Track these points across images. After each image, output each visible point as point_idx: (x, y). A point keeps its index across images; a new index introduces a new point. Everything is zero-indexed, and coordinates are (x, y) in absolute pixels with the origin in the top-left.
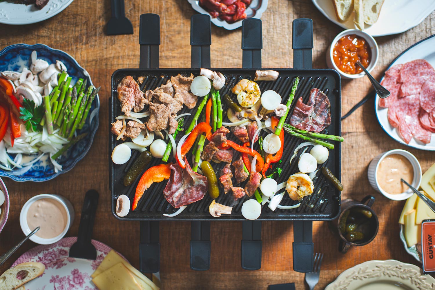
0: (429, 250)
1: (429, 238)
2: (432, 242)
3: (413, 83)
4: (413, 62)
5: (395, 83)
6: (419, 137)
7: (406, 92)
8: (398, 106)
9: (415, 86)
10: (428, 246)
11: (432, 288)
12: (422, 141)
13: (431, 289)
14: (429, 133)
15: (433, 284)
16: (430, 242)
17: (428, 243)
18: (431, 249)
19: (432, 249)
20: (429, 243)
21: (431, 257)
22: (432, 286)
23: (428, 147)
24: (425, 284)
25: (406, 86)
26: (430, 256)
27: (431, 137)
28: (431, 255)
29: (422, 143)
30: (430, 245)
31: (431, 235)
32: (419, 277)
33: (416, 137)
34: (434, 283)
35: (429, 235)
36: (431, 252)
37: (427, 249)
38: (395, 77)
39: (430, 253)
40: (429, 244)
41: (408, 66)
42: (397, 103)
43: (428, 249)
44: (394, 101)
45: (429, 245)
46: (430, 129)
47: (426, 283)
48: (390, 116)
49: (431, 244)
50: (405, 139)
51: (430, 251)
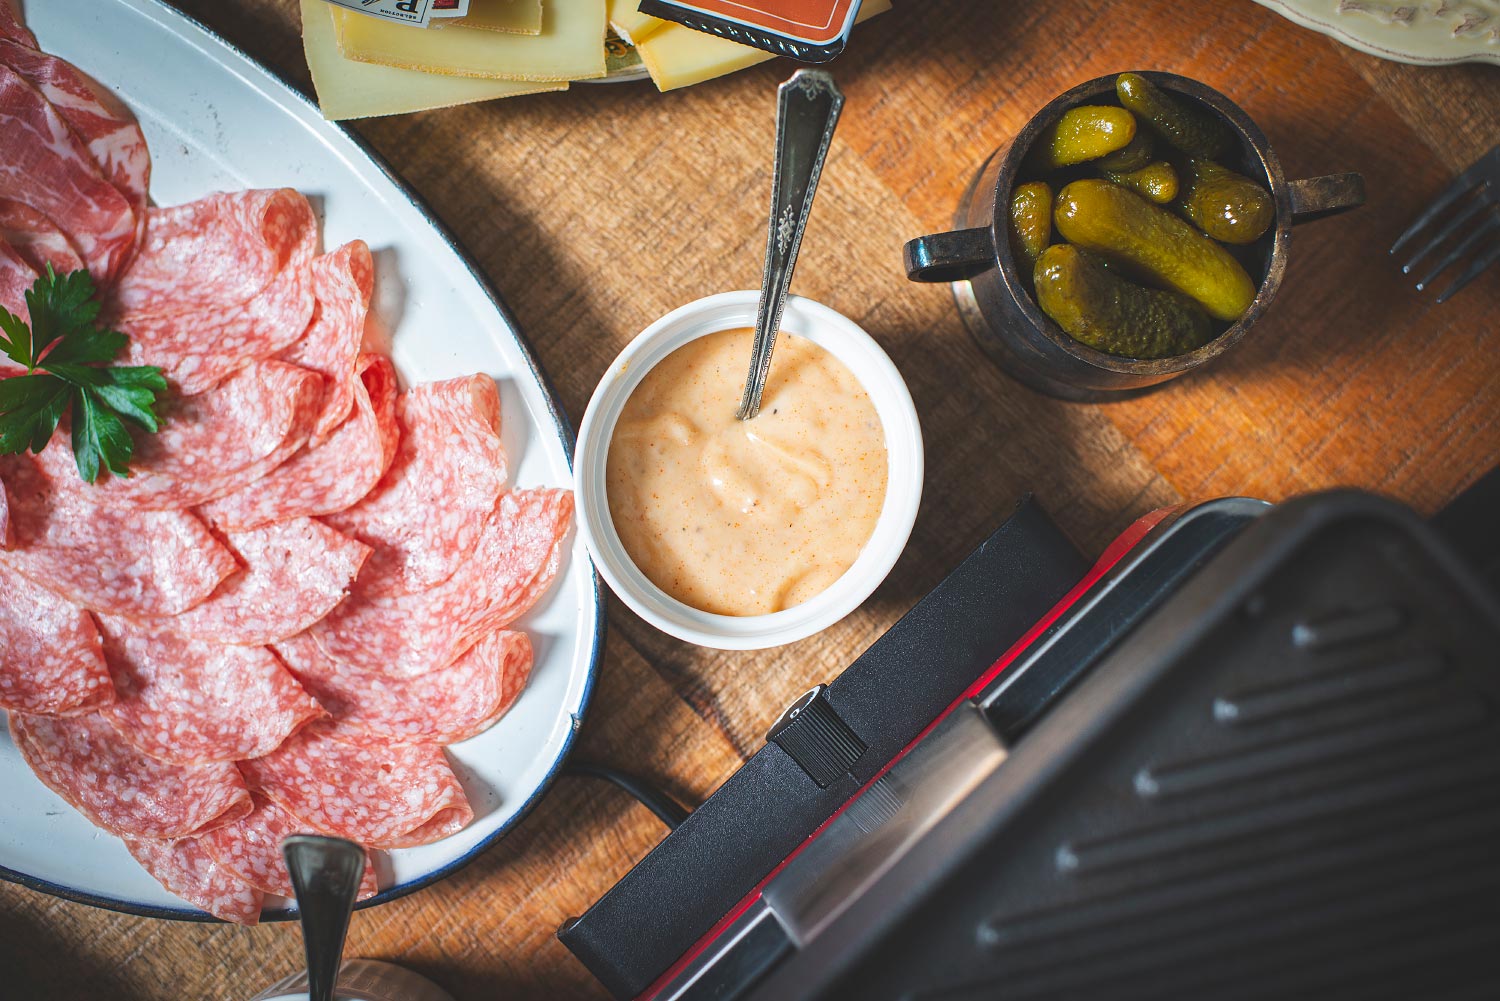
3: (192, 683)
4: (72, 794)
5: (269, 814)
6: (490, 455)
7: (273, 704)
8: (387, 680)
9: (201, 660)
12: (495, 423)
14: (416, 407)
23: (507, 356)
25: (242, 724)
27: (437, 387)
29: (507, 412)
33: (502, 475)
38: (237, 849)
41: (120, 808)
42: (375, 696)
44: (379, 728)
46: (389, 409)
48: (482, 712)
50: (558, 536)
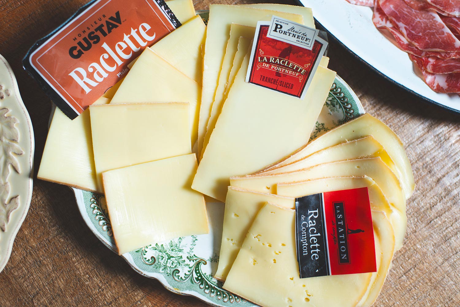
0: (86, 35)
1: (111, 18)
2: (110, 31)
10: (92, 29)
11: (6, 202)
13: (3, 201)
15: (16, 197)
16: (105, 29)
17: (99, 24)
18: (92, 42)
19: (95, 43)
20: (102, 25)
21: (75, 53)
22: (12, 199)
24: (5, 179)
26: (75, 48)
28: (79, 48)
30: (99, 33)
31: (122, 19)
32: (11, 154)
34: (19, 197)
35: (118, 14)
36: (86, 45)
37: (84, 32)
39: (80, 44)
40: (100, 28)
43: (88, 32)
45: (96, 30)
47: (7, 180)
49: (105, 34)
51: (85, 39)
